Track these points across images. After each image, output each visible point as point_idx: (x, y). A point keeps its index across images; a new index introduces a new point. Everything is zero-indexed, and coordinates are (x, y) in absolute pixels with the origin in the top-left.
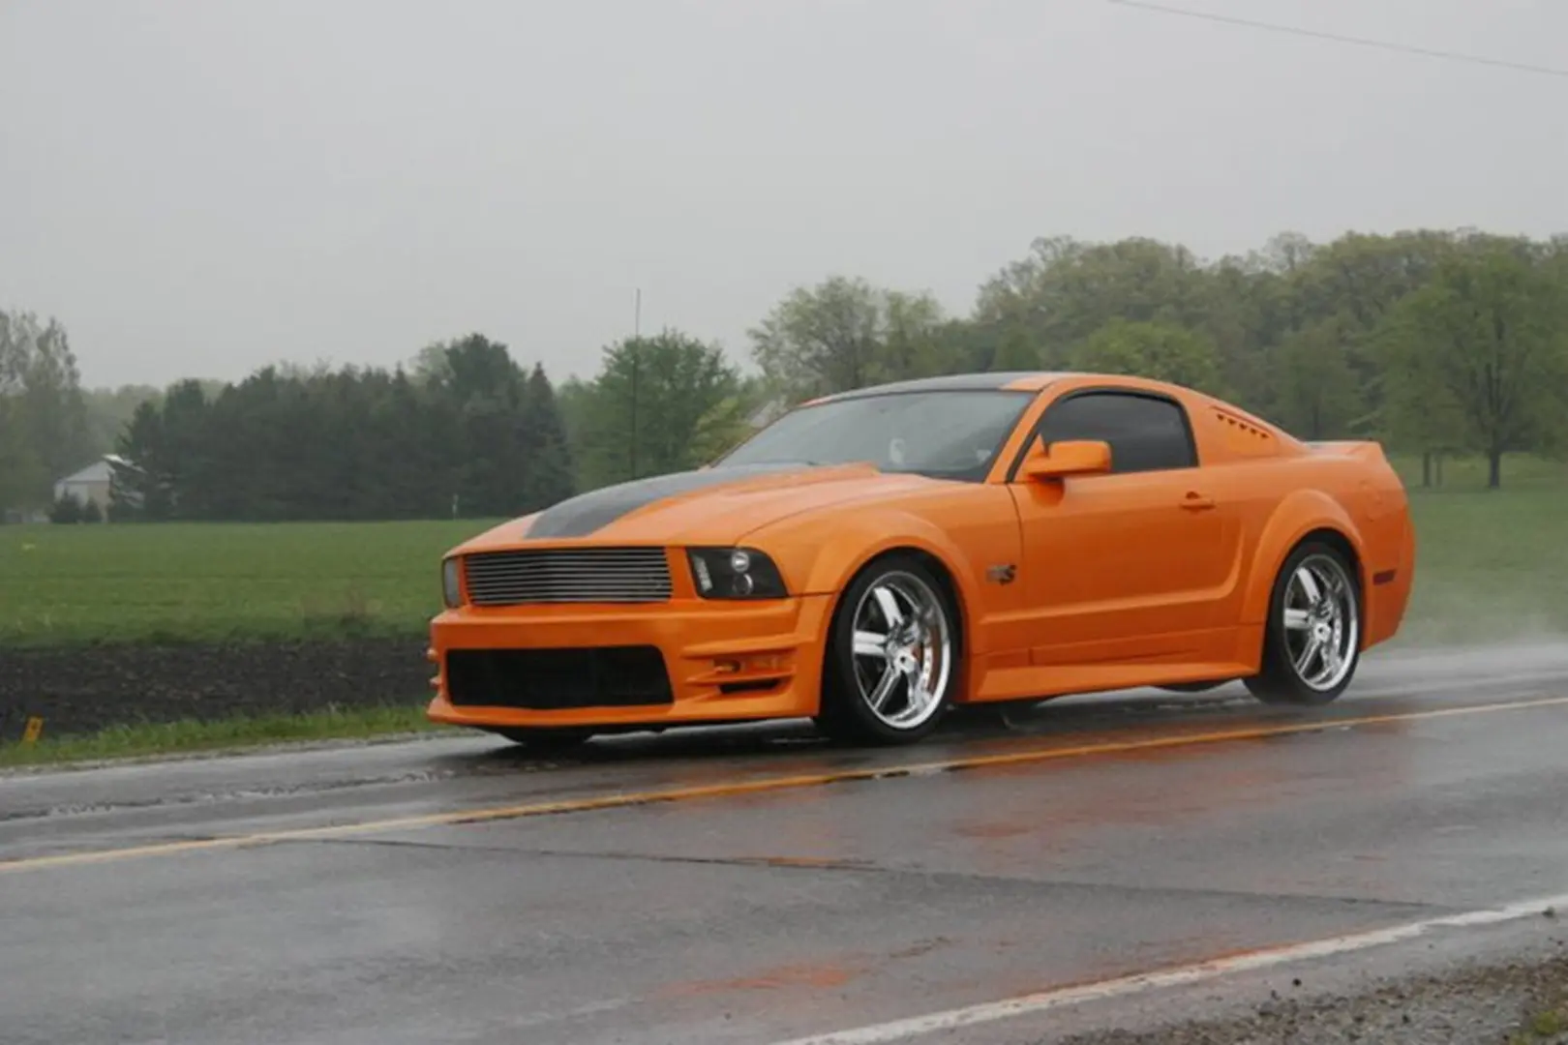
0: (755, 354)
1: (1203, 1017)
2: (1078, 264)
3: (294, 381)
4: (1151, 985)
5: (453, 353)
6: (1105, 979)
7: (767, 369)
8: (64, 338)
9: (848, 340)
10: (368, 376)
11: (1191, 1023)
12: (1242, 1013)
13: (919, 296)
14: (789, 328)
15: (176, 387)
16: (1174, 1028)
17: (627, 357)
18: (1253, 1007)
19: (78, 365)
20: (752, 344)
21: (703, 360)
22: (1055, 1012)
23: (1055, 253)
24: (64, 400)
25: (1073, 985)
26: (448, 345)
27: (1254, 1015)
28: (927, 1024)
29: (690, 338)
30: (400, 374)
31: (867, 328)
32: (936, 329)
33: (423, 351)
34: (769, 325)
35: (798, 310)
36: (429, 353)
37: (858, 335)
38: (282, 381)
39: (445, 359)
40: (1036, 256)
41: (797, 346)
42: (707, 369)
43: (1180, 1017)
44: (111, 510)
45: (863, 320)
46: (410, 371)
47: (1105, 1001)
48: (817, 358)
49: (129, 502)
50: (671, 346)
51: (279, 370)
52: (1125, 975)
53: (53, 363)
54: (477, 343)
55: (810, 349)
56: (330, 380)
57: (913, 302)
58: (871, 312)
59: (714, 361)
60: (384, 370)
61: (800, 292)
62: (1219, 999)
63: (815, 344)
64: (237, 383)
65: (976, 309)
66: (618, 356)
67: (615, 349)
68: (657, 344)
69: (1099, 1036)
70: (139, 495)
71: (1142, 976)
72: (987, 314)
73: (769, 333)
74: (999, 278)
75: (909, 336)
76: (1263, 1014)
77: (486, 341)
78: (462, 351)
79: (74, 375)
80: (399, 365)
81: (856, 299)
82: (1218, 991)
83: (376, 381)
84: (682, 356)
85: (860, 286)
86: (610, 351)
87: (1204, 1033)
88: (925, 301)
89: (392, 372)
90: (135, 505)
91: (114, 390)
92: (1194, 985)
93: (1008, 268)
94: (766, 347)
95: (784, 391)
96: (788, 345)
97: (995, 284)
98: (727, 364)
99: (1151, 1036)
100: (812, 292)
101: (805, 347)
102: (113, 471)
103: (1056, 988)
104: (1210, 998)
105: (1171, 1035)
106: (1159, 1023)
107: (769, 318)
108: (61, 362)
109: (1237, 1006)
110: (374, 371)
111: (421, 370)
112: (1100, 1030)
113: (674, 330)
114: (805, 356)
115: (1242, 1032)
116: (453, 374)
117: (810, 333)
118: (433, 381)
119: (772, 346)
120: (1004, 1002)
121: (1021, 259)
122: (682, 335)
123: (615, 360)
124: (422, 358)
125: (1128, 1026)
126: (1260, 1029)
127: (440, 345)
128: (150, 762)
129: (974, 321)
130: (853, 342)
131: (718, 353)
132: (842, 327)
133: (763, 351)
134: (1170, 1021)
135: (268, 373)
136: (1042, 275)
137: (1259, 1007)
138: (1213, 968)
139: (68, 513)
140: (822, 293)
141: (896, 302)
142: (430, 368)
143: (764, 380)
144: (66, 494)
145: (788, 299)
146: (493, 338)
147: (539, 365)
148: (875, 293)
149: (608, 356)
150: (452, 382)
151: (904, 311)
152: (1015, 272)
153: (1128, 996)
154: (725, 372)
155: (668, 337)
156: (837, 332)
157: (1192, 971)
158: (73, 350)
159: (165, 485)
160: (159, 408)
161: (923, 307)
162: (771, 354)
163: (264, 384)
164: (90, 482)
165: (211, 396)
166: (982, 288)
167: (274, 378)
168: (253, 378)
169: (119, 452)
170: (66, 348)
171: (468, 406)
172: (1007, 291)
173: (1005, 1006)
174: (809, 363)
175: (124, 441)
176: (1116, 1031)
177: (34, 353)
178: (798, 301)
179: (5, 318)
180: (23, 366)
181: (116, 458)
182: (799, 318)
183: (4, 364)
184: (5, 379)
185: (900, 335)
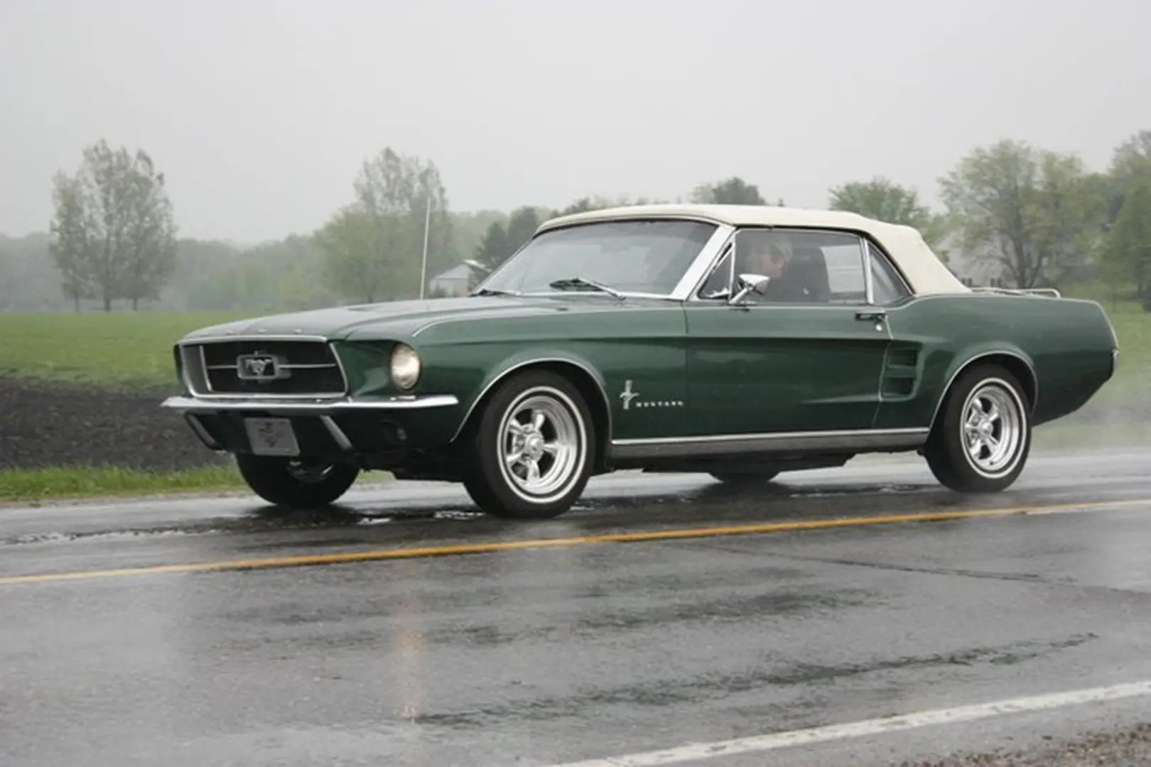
0: (941, 196)
5: (717, 191)
7: (951, 208)
8: (437, 175)
9: (1012, 187)
13: (1068, 156)
14: (969, 177)
15: (517, 212)
17: (845, 197)
19: (446, 195)
20: (939, 188)
21: (903, 200)
24: (436, 220)
26: (715, 186)
29: (894, 183)
31: (1028, 178)
32: (1079, 180)
33: (697, 188)
34: (953, 175)
35: (976, 164)
36: (700, 191)
37: (1021, 184)
39: (712, 196)
41: (973, 191)
42: (906, 206)
45: (1025, 172)
48: (988, 201)
50: (879, 189)
51: (592, 202)
53: (430, 193)
54: (735, 185)
55: (983, 194)
57: (1062, 159)
58: (1032, 165)
59: (911, 201)
61: (978, 150)
63: (988, 190)
64: (561, 210)
65: (1111, 166)
66: (840, 196)
67: (838, 191)
68: (870, 188)
72: (1119, 170)
73: (952, 180)
74: (1130, 142)
75: (1059, 184)
77: (742, 183)
78: (725, 189)
79: (444, 202)
80: (679, 199)
81: (1021, 156)
84: (887, 197)
85: (1024, 147)
86: (833, 192)
88: (1072, 159)
91: (474, 214)
93: (1136, 134)
94: (951, 191)
95: (963, 224)
96: (967, 190)
97: (1126, 148)
98: (920, 203)
100: (987, 150)
101: (980, 191)
102: (470, 272)
107: (954, 170)
108: (436, 193)
113: (882, 179)
114: (980, 198)
117: (984, 181)
119: (955, 190)
122: (888, 182)
123: (837, 198)
124: (694, 194)
127: (709, 185)
130: (1016, 187)
131: (914, 194)
132: (1008, 177)
133: (948, 194)
135: (582, 204)
140: (994, 150)
141: (1050, 160)
143: (948, 215)
144: (436, 288)
145: (968, 155)
146: (749, 182)
147: (781, 201)
148: (1035, 153)
149: (832, 196)
151: (1056, 165)
152: (1142, 138)
154: (921, 210)
155: (878, 182)
156: (1005, 181)
158: (444, 184)
160: (506, 227)
161: (1071, 164)
162: (955, 196)
164: (455, 278)
165: (542, 219)
166: (1118, 150)
167: (587, 207)
168: (572, 207)
169: (476, 258)
170: (438, 182)
172: (1135, 153)
174: (982, 204)
175: (479, 249)
177: (417, 186)
178: (975, 156)
179: (397, 160)
180: (409, 195)
181: (473, 263)
182: (977, 170)
183: (396, 193)
184: (397, 202)
185: (1053, 185)
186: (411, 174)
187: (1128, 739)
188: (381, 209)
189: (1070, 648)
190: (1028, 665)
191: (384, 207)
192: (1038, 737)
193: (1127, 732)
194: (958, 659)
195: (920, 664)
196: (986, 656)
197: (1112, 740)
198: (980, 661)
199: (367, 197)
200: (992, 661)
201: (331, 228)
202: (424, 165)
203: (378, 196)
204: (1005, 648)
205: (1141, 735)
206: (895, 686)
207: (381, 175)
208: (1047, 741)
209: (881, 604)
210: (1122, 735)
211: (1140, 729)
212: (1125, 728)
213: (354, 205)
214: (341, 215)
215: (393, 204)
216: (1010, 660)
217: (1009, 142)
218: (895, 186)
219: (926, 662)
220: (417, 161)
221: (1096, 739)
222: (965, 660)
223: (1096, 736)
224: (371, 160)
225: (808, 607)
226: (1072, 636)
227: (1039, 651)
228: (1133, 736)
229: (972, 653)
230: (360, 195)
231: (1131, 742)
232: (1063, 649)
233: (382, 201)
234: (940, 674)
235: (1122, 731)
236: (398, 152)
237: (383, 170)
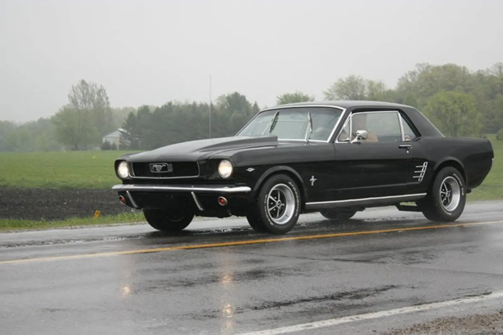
0: (325, 99)
1: (481, 313)
2: (430, 72)
3: (178, 106)
4: (463, 302)
5: (228, 98)
6: (448, 300)
8: (105, 91)
9: (355, 95)
10: (201, 105)
11: (477, 315)
12: (494, 312)
13: (379, 82)
14: (337, 91)
15: (141, 108)
16: (471, 317)
17: (284, 100)
18: (497, 311)
19: (109, 100)
20: (324, 96)
22: (431, 310)
23: (423, 68)
24: (105, 111)
25: (437, 302)
26: (226, 95)
27: (498, 313)
28: (390, 313)
30: (212, 104)
31: (362, 91)
32: (383, 92)
34: (330, 90)
35: (340, 86)
36: (221, 98)
37: (358, 93)
38: (174, 106)
39: (226, 100)
40: (416, 69)
41: (338, 97)
43: (474, 313)
44: (120, 146)
45: (360, 89)
46: (215, 104)
47: (447, 307)
49: (126, 143)
50: (298, 96)
51: (173, 103)
52: (454, 299)
53: (102, 99)
54: (236, 95)
56: (189, 106)
57: (376, 84)
58: (363, 87)
60: (207, 103)
61: (340, 80)
62: (486, 307)
63: (344, 96)
64: (160, 106)
65: (397, 86)
66: (281, 99)
67: (280, 98)
68: (294, 96)
69: (446, 318)
70: (129, 142)
71: (460, 299)
72: (401, 86)
73: (329, 93)
74: (405, 76)
75: (375, 94)
76: (501, 313)
77: (239, 94)
78: (231, 97)
79: (108, 103)
80: (211, 102)
81: (358, 82)
82: (485, 305)
83: (204, 107)
84: (302, 99)
85: (360, 78)
86: (279, 98)
87: (482, 318)
88: (380, 84)
89: (209, 104)
90: (128, 145)
91: (121, 109)
92: (476, 303)
93: (407, 73)
96: (336, 96)
97: (403, 78)
99: (464, 319)
100: (344, 80)
101: (341, 97)
102: (121, 134)
103: (431, 303)
104: (482, 307)
105: (470, 319)
106: (466, 315)
107: (330, 88)
108: (104, 99)
109: (493, 310)
110: (203, 104)
111: (218, 103)
112: (446, 316)
113: (300, 92)
115: (493, 319)
116: (228, 104)
117: (343, 93)
118: (222, 107)
119: (331, 97)
120: (415, 306)
121: (412, 70)
122: (302, 93)
123: (280, 101)
124: (218, 99)
125: (455, 316)
126: (500, 318)
127: (224, 96)
128: (134, 224)
129: (396, 90)
130: (357, 96)
131: (313, 98)
132: (354, 91)
133: (328, 98)
134: (469, 314)
135: (170, 104)
136: (419, 75)
137: (499, 310)
138: (482, 297)
139: (107, 147)
140: (347, 80)
141: (371, 83)
142: (221, 103)
144: (106, 141)
145: (336, 82)
146: (241, 93)
147: (256, 102)
148: (364, 81)
149: (278, 100)
150: (228, 107)
151: (374, 86)
152: (410, 74)
153: (455, 305)
155: (298, 93)
156: (352, 93)
157: (476, 298)
158: (108, 95)
159: (137, 139)
160: (136, 114)
161: (380, 85)
163: (169, 107)
164: (114, 137)
165: (152, 111)
166: (399, 79)
167: (172, 105)
168: (165, 105)
169: (123, 128)
170: (105, 94)
171: (233, 115)
172: (407, 81)
173: (415, 308)
175: (124, 124)
176: (452, 317)
177: (96, 96)
178: (339, 82)
179: (87, 85)
180: (93, 100)
181: (121, 130)
182: (340, 88)
183: (87, 99)
184: (87, 104)
185: (372, 94)
186: (93, 91)
187: (410, 331)
188: (80, 106)
189: (384, 292)
190: (365, 300)
191: (81, 106)
192: (370, 331)
193: (409, 328)
194: (335, 297)
195: (318, 300)
196: (347, 296)
197: (403, 332)
198: (344, 298)
199: (74, 102)
200: (350, 298)
201: (58, 115)
202: (99, 87)
203: (79, 101)
204: (355, 292)
205: (415, 329)
206: (307, 310)
207: (80, 91)
208: (374, 333)
209: (301, 274)
210: (407, 329)
211: (415, 326)
212: (408, 326)
213: (68, 105)
214: (63, 109)
215: (85, 104)
216: (358, 297)
217: (354, 76)
218: (305, 95)
219: (320, 299)
220: (96, 86)
221: (396, 331)
222: (337, 298)
223: (397, 330)
224: (75, 85)
225: (269, 276)
226: (384, 286)
227: (371, 293)
228: (412, 329)
229: (341, 295)
230: (71, 101)
231: (410, 333)
232: (381, 292)
233: (81, 103)
234: (327, 304)
235: (407, 327)
236: (87, 82)
237: (81, 90)
